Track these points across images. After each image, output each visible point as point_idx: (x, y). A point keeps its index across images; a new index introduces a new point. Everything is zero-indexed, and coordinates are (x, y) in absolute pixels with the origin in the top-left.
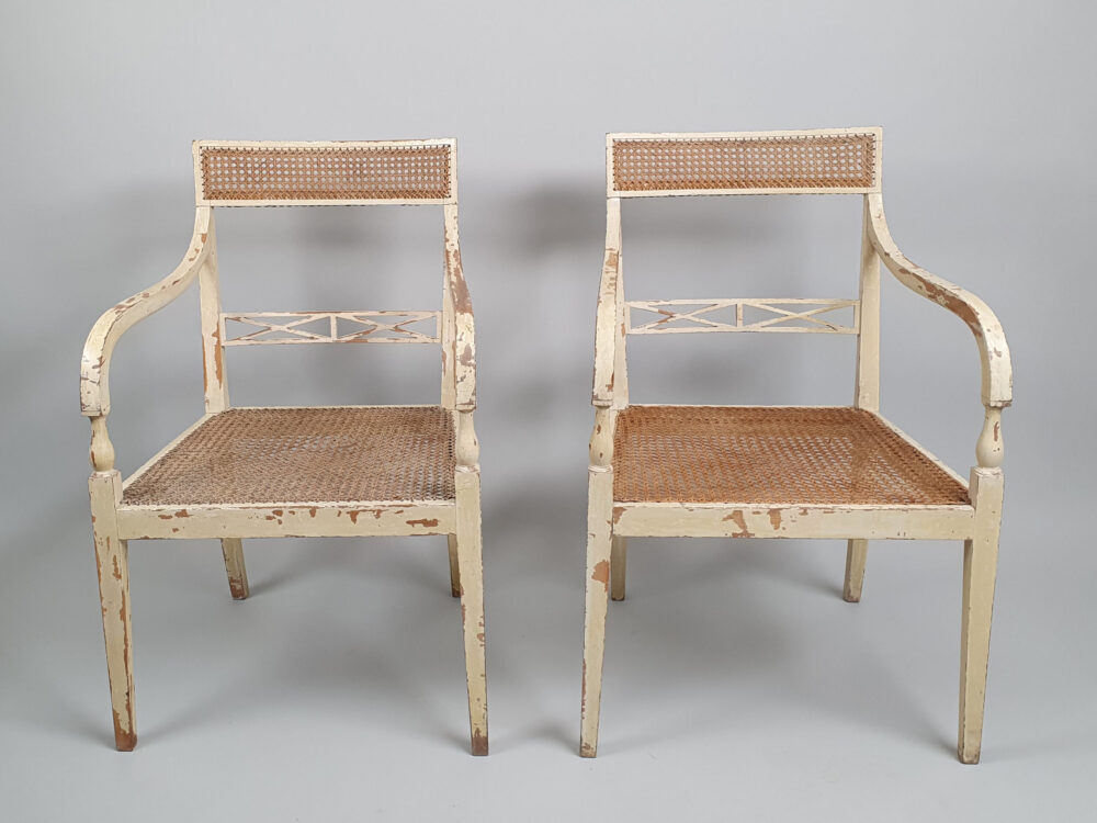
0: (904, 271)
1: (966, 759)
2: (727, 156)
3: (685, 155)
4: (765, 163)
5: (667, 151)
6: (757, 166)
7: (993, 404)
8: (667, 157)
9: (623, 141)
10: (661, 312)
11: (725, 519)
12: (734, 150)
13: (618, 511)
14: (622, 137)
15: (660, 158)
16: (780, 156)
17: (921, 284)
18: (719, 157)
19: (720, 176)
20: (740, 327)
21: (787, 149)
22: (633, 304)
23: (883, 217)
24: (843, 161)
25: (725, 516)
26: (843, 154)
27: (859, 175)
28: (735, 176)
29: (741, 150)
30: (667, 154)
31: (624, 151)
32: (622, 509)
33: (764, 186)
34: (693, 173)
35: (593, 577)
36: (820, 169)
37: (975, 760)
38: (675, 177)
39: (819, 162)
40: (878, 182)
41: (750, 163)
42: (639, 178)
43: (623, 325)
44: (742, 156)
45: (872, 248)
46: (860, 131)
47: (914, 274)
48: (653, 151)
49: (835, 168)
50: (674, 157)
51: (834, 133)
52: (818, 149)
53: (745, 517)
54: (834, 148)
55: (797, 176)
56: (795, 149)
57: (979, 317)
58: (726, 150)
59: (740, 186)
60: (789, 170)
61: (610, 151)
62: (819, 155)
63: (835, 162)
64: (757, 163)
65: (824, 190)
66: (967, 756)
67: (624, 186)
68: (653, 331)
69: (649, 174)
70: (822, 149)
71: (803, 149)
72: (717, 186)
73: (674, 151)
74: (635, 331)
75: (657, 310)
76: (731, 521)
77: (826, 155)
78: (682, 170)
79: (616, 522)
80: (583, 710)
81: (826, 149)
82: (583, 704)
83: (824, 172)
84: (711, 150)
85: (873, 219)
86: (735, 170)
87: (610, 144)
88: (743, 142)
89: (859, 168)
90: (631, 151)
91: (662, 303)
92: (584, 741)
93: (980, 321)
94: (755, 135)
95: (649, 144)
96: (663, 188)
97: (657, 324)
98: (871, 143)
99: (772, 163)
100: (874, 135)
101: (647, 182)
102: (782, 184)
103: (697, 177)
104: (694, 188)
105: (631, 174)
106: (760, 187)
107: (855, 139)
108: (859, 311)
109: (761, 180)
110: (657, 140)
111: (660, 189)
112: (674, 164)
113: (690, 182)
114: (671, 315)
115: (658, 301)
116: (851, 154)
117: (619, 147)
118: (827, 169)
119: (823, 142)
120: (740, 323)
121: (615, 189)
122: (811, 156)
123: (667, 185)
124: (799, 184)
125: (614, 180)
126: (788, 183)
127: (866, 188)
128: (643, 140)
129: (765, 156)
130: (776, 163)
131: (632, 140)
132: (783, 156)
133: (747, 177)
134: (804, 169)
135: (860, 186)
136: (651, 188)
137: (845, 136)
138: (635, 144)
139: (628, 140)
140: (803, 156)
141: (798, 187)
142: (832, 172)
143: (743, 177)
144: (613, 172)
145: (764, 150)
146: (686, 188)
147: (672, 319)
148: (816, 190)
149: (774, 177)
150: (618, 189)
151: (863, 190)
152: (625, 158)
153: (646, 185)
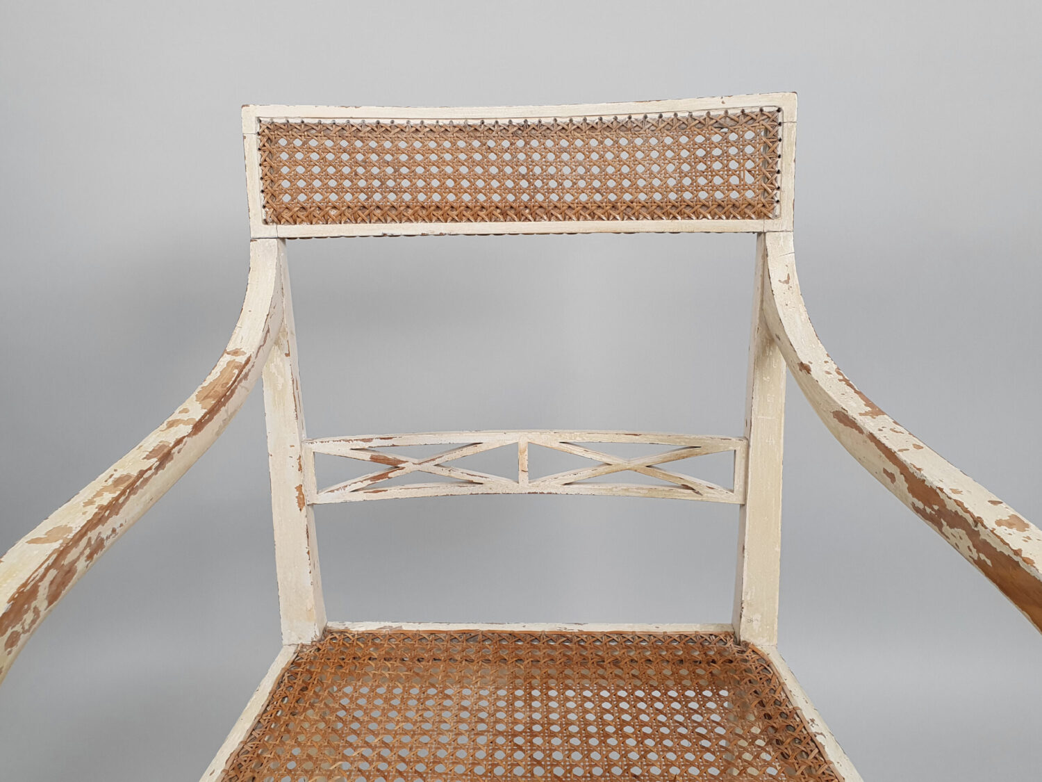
0: (843, 417)
2: (492, 157)
3: (411, 152)
4: (566, 170)
5: (373, 144)
6: (552, 177)
8: (374, 157)
9: (279, 121)
10: (374, 459)
12: (506, 144)
15: (360, 157)
16: (595, 156)
17: (893, 469)
18: (478, 157)
19: (481, 197)
20: (524, 485)
21: (608, 142)
22: (318, 447)
23: (795, 281)
24: (717, 166)
26: (717, 152)
27: (749, 194)
28: (510, 197)
29: (520, 143)
30: (373, 151)
31: (283, 142)
33: (566, 217)
36: (671, 182)
38: (392, 197)
39: (670, 168)
40: (785, 209)
41: (537, 170)
42: (318, 197)
43: (299, 488)
44: (522, 156)
45: (769, 338)
46: (751, 103)
47: (872, 437)
48: (344, 143)
49: (702, 181)
50: (388, 158)
51: (697, 106)
52: (668, 141)
54: (699, 139)
55: (627, 197)
56: (623, 142)
58: (491, 143)
59: (521, 217)
60: (611, 184)
61: (253, 143)
62: (669, 154)
63: (701, 167)
64: (552, 170)
65: (680, 224)
67: (286, 215)
68: (360, 496)
69: (340, 190)
70: (676, 141)
71: (639, 141)
72: (476, 217)
73: (388, 145)
74: (324, 498)
75: (366, 456)
77: (684, 154)
78: (406, 183)
81: (684, 140)
83: (680, 189)
84: (461, 144)
85: (776, 285)
86: (510, 184)
87: (251, 128)
88: (524, 127)
89: (749, 179)
90: (298, 143)
91: (375, 443)
94: (547, 113)
95: (335, 129)
96: (369, 218)
97: (369, 482)
98: (773, 127)
99: (581, 170)
100: (779, 110)
101: (334, 207)
102: (599, 212)
103: (436, 197)
104: (431, 221)
105: (300, 191)
106: (558, 219)
107: (743, 120)
108: (743, 461)
109: (558, 205)
110: (352, 121)
111: (363, 221)
112: (390, 170)
113: (423, 207)
114: (395, 465)
115: (370, 440)
116: (733, 151)
117: (271, 134)
118: (687, 182)
119: (679, 125)
120: (523, 477)
121: (266, 222)
122: (654, 154)
123: (378, 212)
124: (629, 212)
125: (263, 203)
126: (612, 210)
127: (761, 221)
128: (323, 121)
129: (565, 157)
130: (588, 170)
131: (299, 121)
132: (602, 157)
133: (533, 197)
134: (641, 183)
135: (750, 218)
136: (344, 219)
137: (722, 113)
138: (306, 129)
139: (291, 121)
140: (639, 155)
141: (629, 218)
142: (697, 188)
143: (525, 197)
144: (259, 185)
145: (564, 143)
146: (416, 220)
147: (398, 473)
148: (666, 224)
149: (583, 198)
150: (273, 221)
151: (756, 225)
152: (284, 156)
153: (333, 212)
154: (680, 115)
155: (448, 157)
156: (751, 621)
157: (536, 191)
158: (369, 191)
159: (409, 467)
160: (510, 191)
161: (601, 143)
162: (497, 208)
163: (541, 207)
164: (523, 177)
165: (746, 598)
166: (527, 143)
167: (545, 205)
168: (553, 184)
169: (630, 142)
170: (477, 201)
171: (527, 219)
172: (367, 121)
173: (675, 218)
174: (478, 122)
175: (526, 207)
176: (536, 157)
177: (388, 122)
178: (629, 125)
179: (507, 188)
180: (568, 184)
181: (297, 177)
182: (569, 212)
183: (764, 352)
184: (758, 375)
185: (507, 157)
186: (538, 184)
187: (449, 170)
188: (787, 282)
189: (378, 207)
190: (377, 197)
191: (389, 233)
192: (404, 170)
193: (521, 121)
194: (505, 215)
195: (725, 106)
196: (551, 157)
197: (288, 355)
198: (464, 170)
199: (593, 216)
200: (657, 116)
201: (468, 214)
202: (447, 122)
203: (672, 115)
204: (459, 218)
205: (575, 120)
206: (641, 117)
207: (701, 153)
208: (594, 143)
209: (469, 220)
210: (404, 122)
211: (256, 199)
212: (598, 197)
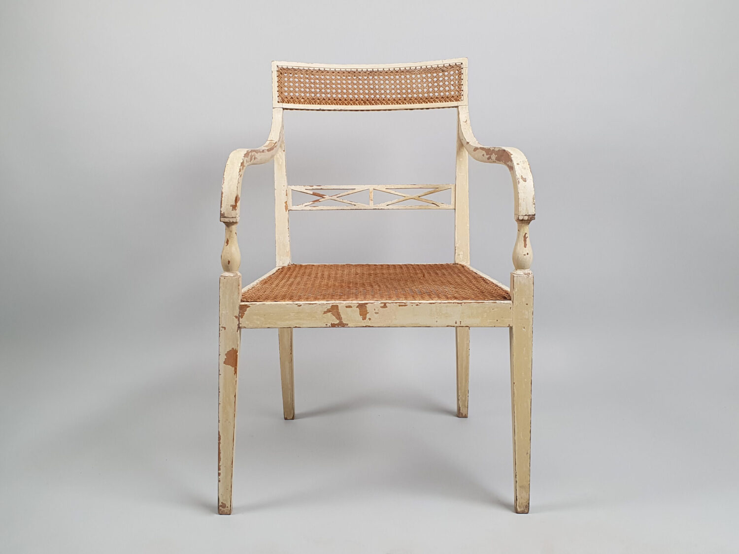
0: (475, 149)
1: (519, 510)
2: (361, 82)
3: (331, 80)
4: (388, 87)
5: (317, 77)
6: (382, 89)
7: (521, 218)
8: (318, 81)
9: (284, 67)
10: (314, 194)
11: (325, 313)
12: (365, 77)
13: (243, 309)
14: (285, 64)
15: (312, 81)
16: (398, 82)
17: (484, 152)
18: (355, 82)
19: (356, 96)
20: (372, 206)
21: (403, 77)
22: (293, 187)
23: (469, 122)
24: (441, 84)
25: (326, 310)
26: (441, 79)
27: (452, 93)
28: (367, 96)
29: (371, 77)
30: (317, 79)
31: (286, 74)
32: (247, 306)
33: (388, 104)
34: (337, 93)
35: (224, 363)
37: (526, 510)
38: (323, 95)
39: (425, 85)
40: (465, 97)
41: (377, 87)
42: (297, 94)
43: (286, 202)
44: (371, 82)
45: (461, 144)
46: (452, 62)
47: (480, 148)
48: (307, 76)
49: (436, 89)
50: (323, 81)
51: (434, 63)
52: (424, 76)
53: (340, 310)
54: (435, 75)
55: (410, 96)
56: (408, 76)
57: (512, 156)
58: (360, 77)
59: (371, 104)
60: (404, 91)
61: (275, 74)
62: (424, 80)
63: (436, 84)
64: (382, 87)
65: (429, 105)
66: (520, 507)
67: (286, 100)
68: (308, 208)
69: (305, 92)
70: (427, 76)
71: (413, 76)
72: (354, 104)
73: (323, 77)
74: (294, 208)
75: (311, 192)
76: (329, 314)
77: (430, 80)
78: (329, 91)
79: (242, 318)
80: (219, 474)
81: (429, 75)
82: (219, 469)
83: (428, 92)
84: (349, 77)
85: (462, 123)
86: (367, 91)
87: (275, 69)
88: (372, 72)
89: (452, 88)
90: (291, 75)
91: (315, 187)
92: (221, 501)
93: (513, 159)
94: (380, 67)
95: (304, 71)
96: (315, 103)
97: (312, 203)
98: (460, 69)
99: (393, 87)
100: (462, 64)
101: (303, 98)
102: (400, 101)
103: (340, 96)
104: (337, 104)
105: (291, 92)
106: (384, 104)
107: (449, 67)
108: (454, 192)
109: (385, 99)
110: (310, 68)
111: (313, 104)
112: (323, 86)
113: (335, 100)
114: (322, 196)
115: (312, 186)
116: (446, 78)
117: (282, 72)
118: (431, 90)
119: (427, 70)
120: (371, 203)
121: (278, 102)
122: (419, 81)
123: (318, 101)
124: (411, 101)
125: (278, 95)
126: (404, 101)
127: (457, 102)
128: (300, 68)
129: (387, 82)
130: (395, 87)
131: (291, 67)
132: (400, 82)
133: (375, 96)
134: (415, 91)
135: (453, 101)
136: (306, 103)
137: (442, 66)
138: (294, 70)
139: (289, 67)
140: (414, 81)
141: (411, 103)
142: (434, 92)
143: (373, 96)
144: (277, 89)
145: (387, 77)
146: (332, 104)
147: (323, 199)
148: (424, 105)
149: (394, 96)
150: (281, 102)
151: (455, 104)
152: (286, 79)
153: (302, 100)
154: (428, 67)
155: (344, 82)
156: (459, 255)
157: (377, 94)
158: (316, 93)
159: (327, 197)
160: (367, 94)
161: (400, 77)
162: (362, 100)
163: (378, 100)
164: (372, 89)
165: (457, 245)
166: (373, 77)
167: (380, 99)
168: (383, 91)
169: (410, 76)
170: (355, 98)
171: (373, 104)
172: (315, 69)
173: (427, 103)
174: (356, 70)
175: (373, 100)
176: (377, 82)
177: (323, 69)
178: (410, 71)
179: (366, 93)
180: (388, 91)
181: (290, 87)
182: (389, 102)
183: (460, 149)
184: (458, 158)
185: (366, 82)
186: (377, 91)
187: (345, 86)
188: (466, 122)
189: (319, 99)
190: (318, 95)
191: (322, 109)
192: (328, 86)
193: (371, 70)
194: (365, 103)
195: (444, 63)
196: (382, 82)
197: (284, 151)
198: (350, 86)
199: (397, 103)
200: (420, 67)
201: (351, 102)
202: (344, 70)
203: (425, 67)
204: (348, 104)
205: (391, 69)
206: (414, 68)
207: (435, 79)
208: (397, 77)
209: (351, 105)
210: (329, 69)
211: (276, 94)
212: (399, 96)
